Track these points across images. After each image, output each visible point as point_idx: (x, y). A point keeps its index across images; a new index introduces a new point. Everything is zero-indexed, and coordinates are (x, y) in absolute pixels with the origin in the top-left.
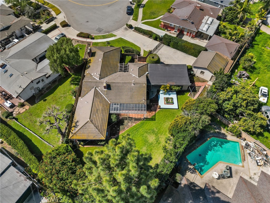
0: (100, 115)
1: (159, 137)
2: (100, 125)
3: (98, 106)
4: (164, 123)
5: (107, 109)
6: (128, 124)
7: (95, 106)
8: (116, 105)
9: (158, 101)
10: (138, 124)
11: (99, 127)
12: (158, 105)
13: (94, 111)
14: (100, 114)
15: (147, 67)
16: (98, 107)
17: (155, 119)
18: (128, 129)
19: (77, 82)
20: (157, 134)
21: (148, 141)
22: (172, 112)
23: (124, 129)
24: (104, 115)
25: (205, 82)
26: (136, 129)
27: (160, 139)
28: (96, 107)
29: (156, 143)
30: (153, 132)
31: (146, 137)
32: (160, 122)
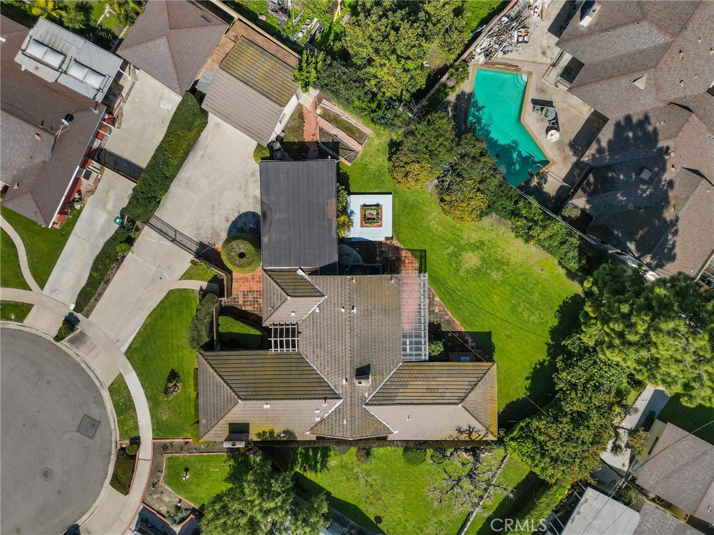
0: (440, 383)
1: (467, 242)
2: (466, 379)
3: (418, 391)
4: (430, 231)
5: (420, 368)
6: (437, 314)
7: (421, 398)
8: (406, 348)
9: (371, 241)
10: (435, 290)
11: (472, 379)
12: (380, 243)
13: (434, 398)
14: (437, 383)
15: (278, 273)
16: (421, 391)
17: (421, 251)
18: (449, 312)
19: (316, 455)
20: (461, 246)
21: (478, 267)
22: (401, 209)
23: (449, 322)
24: (438, 372)
25: (303, 113)
26: (450, 294)
27: (472, 241)
28: (422, 394)
29: (483, 250)
30: (455, 255)
31: (468, 272)
32: (431, 240)
